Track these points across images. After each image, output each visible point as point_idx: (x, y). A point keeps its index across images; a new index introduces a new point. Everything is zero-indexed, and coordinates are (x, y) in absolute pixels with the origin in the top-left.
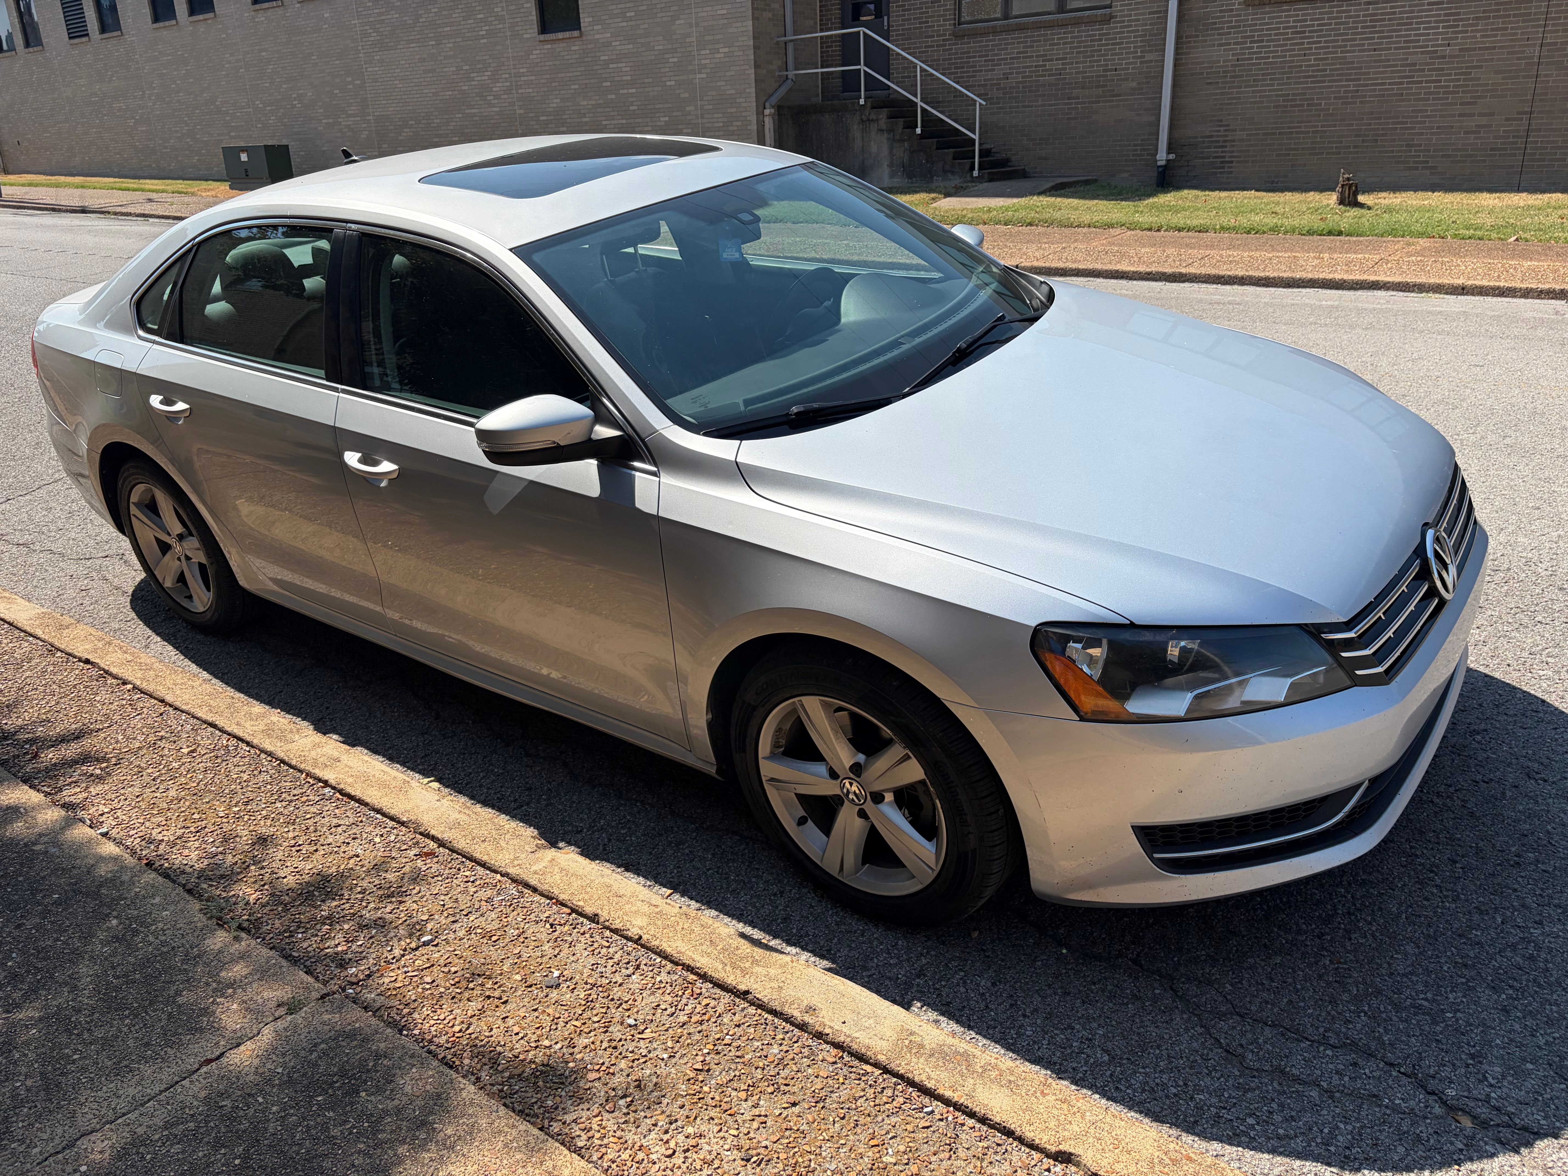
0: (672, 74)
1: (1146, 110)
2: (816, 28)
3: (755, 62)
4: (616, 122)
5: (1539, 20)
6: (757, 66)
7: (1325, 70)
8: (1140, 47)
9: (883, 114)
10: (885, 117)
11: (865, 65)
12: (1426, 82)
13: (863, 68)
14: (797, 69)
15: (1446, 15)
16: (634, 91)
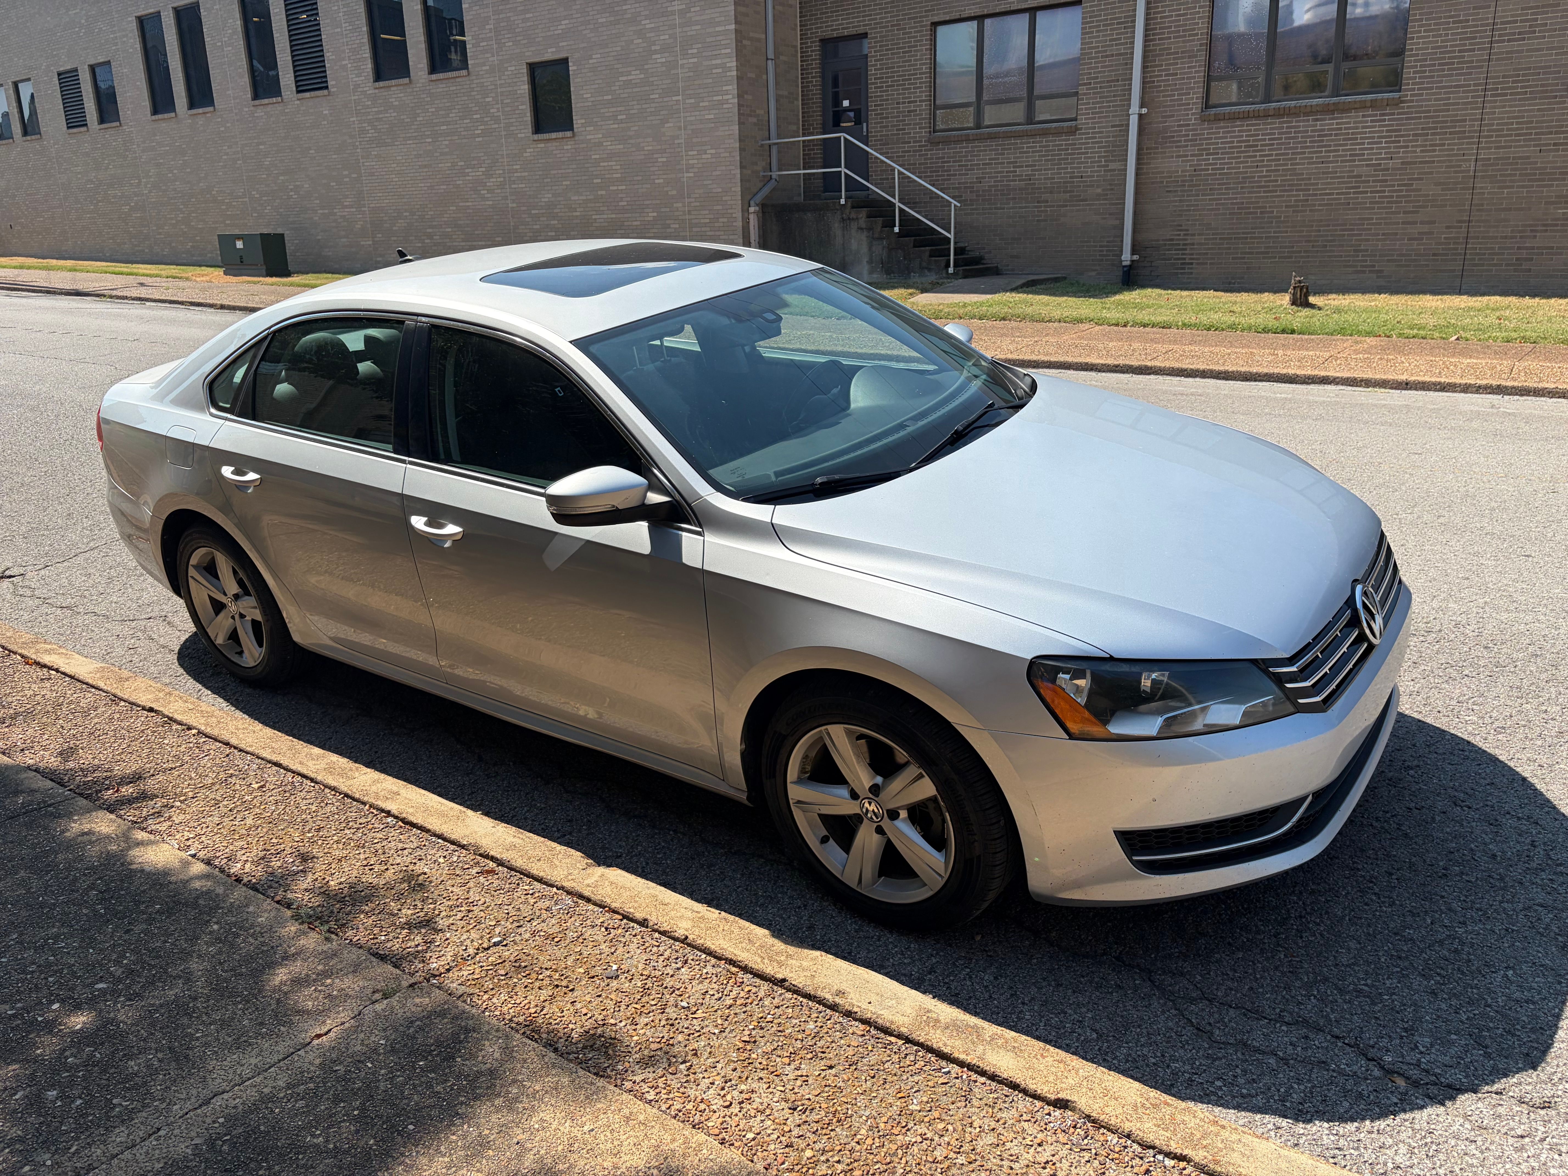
0: (661, 172)
1: (1110, 214)
2: (798, 132)
3: (741, 162)
4: (605, 216)
5: (1473, 137)
6: (742, 167)
7: (1277, 181)
8: (1104, 157)
9: (863, 213)
10: (865, 216)
11: (846, 167)
12: (1371, 192)
13: (843, 170)
14: (780, 170)
15: (1387, 131)
16: (624, 187)
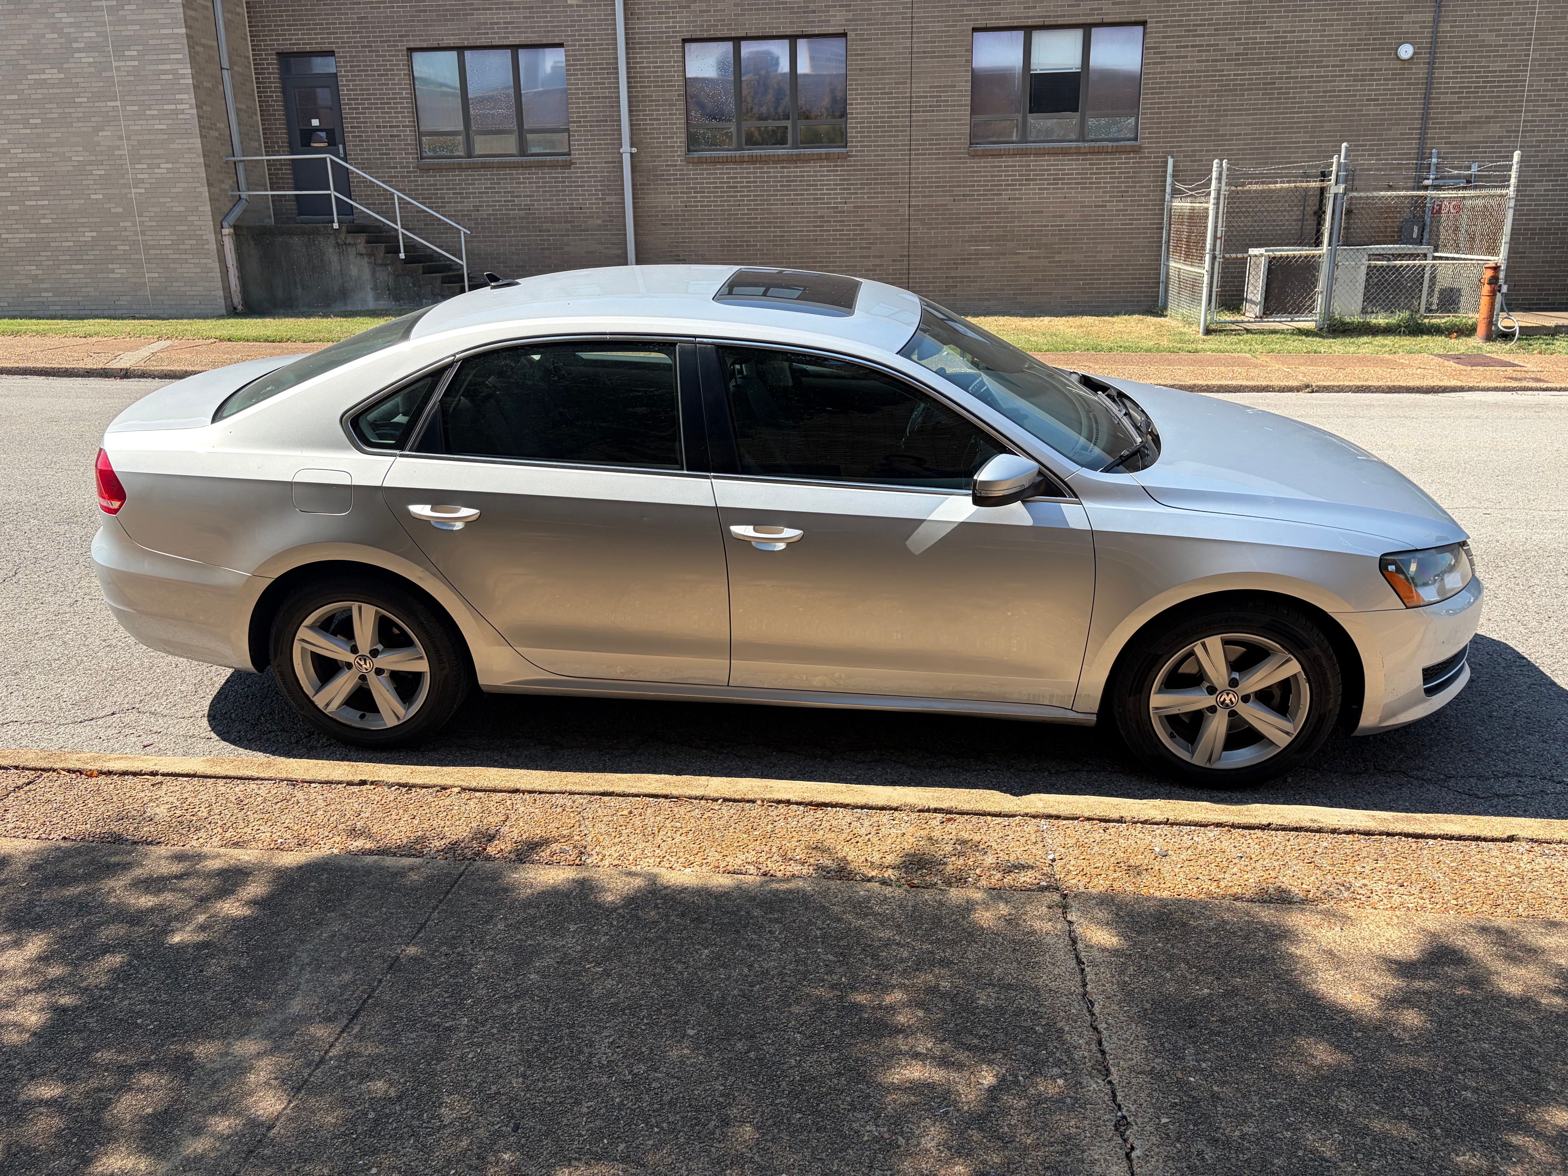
0: (99, 187)
1: (612, 244)
2: (260, 149)
3: (208, 180)
4: (22, 236)
5: (905, 188)
6: (209, 185)
7: (757, 218)
8: (601, 190)
9: (361, 239)
10: (363, 241)
11: (335, 190)
12: (833, 231)
13: (333, 193)
14: (249, 190)
15: (840, 180)
16: (46, 202)
